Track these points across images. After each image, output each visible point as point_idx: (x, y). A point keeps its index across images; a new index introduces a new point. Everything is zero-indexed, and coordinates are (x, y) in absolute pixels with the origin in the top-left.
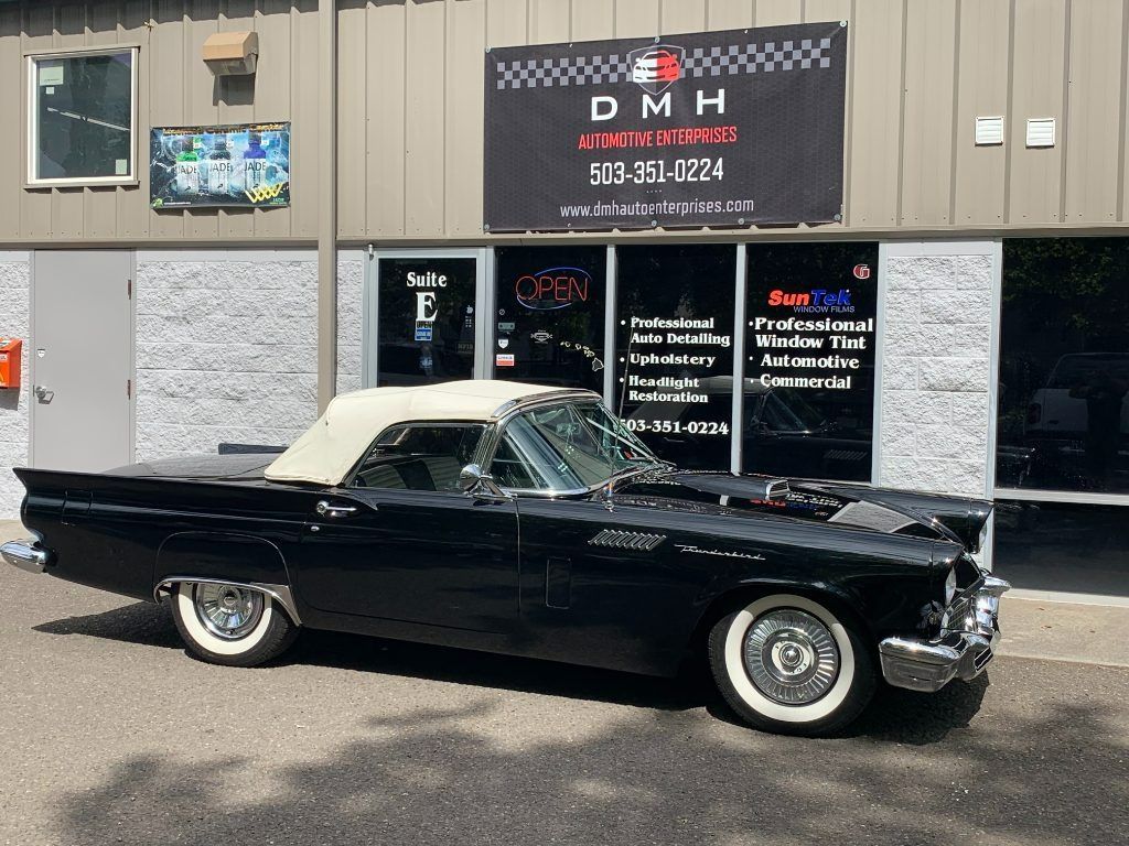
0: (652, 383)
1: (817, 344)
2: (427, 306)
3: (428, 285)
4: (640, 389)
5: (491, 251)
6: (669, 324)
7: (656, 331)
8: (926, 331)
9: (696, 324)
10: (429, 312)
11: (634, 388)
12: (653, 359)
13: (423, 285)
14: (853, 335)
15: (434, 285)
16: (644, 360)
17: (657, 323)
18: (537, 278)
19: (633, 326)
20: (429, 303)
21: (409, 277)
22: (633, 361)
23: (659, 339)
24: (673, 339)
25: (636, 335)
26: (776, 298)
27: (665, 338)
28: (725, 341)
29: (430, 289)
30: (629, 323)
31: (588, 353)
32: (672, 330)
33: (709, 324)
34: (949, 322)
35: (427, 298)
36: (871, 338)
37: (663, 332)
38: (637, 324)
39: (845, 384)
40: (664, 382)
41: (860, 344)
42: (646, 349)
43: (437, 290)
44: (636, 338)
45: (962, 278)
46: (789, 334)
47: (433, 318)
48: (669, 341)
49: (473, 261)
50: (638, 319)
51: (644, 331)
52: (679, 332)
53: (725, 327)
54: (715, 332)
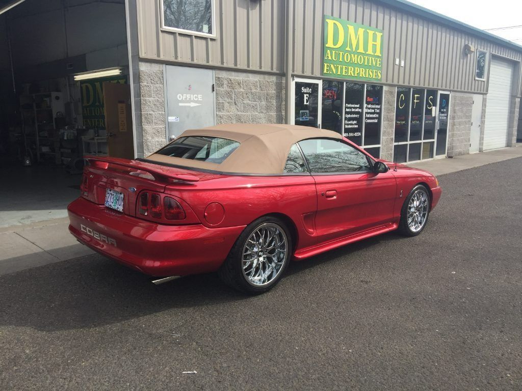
1: (373, 111)
2: (307, 100)
4: (348, 124)
5: (321, 81)
6: (353, 106)
8: (388, 108)
9: (356, 106)
10: (307, 102)
11: (346, 124)
13: (306, 92)
14: (378, 109)
15: (308, 92)
17: (350, 105)
20: (307, 98)
21: (303, 89)
22: (346, 116)
23: (350, 110)
24: (353, 110)
26: (369, 99)
28: (360, 110)
30: (346, 105)
31: (338, 114)
33: (358, 106)
34: (391, 106)
35: (307, 96)
36: (380, 109)
37: (351, 108)
39: (376, 121)
40: (351, 122)
41: (378, 111)
42: (349, 113)
43: (309, 94)
44: (347, 110)
46: (369, 109)
47: (308, 103)
49: (318, 85)
50: (348, 104)
51: (348, 108)
52: (354, 108)
53: (361, 107)
54: (359, 108)
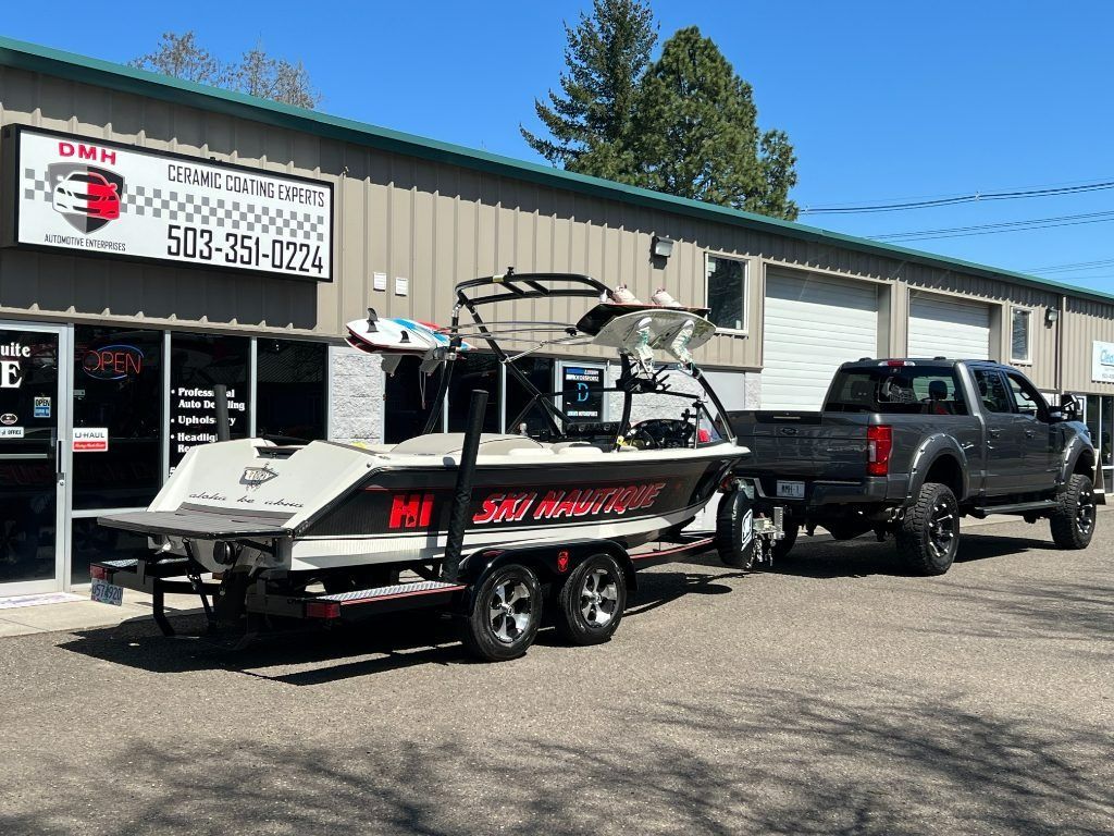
0: (194, 438)
2: (11, 375)
3: (12, 354)
4: (186, 444)
5: (72, 328)
6: (206, 393)
7: (197, 399)
8: (353, 402)
10: (13, 379)
11: (181, 443)
12: (195, 420)
13: (7, 354)
15: (18, 355)
16: (188, 421)
17: (197, 392)
18: (100, 353)
19: (180, 394)
20: (13, 371)
22: (180, 421)
23: (198, 405)
24: (208, 405)
25: (182, 401)
27: (203, 404)
28: (241, 407)
29: (15, 358)
30: (177, 392)
32: (207, 398)
33: (231, 394)
34: (363, 396)
35: (11, 367)
37: (201, 399)
38: (183, 393)
40: (202, 437)
42: (189, 412)
43: (22, 359)
44: (182, 404)
45: (368, 369)
47: (17, 385)
48: (205, 406)
49: (56, 335)
50: (184, 390)
51: (188, 399)
53: (242, 396)
54: (236, 400)
